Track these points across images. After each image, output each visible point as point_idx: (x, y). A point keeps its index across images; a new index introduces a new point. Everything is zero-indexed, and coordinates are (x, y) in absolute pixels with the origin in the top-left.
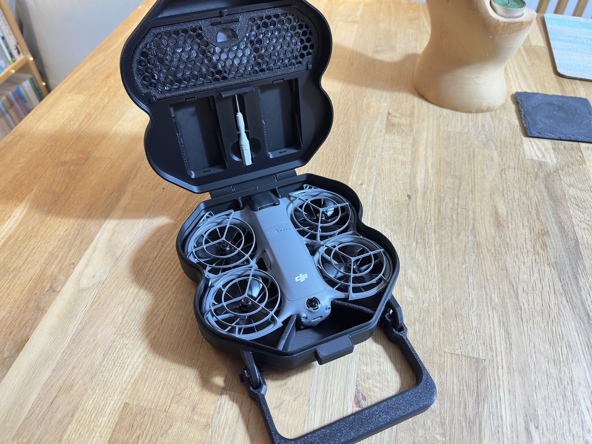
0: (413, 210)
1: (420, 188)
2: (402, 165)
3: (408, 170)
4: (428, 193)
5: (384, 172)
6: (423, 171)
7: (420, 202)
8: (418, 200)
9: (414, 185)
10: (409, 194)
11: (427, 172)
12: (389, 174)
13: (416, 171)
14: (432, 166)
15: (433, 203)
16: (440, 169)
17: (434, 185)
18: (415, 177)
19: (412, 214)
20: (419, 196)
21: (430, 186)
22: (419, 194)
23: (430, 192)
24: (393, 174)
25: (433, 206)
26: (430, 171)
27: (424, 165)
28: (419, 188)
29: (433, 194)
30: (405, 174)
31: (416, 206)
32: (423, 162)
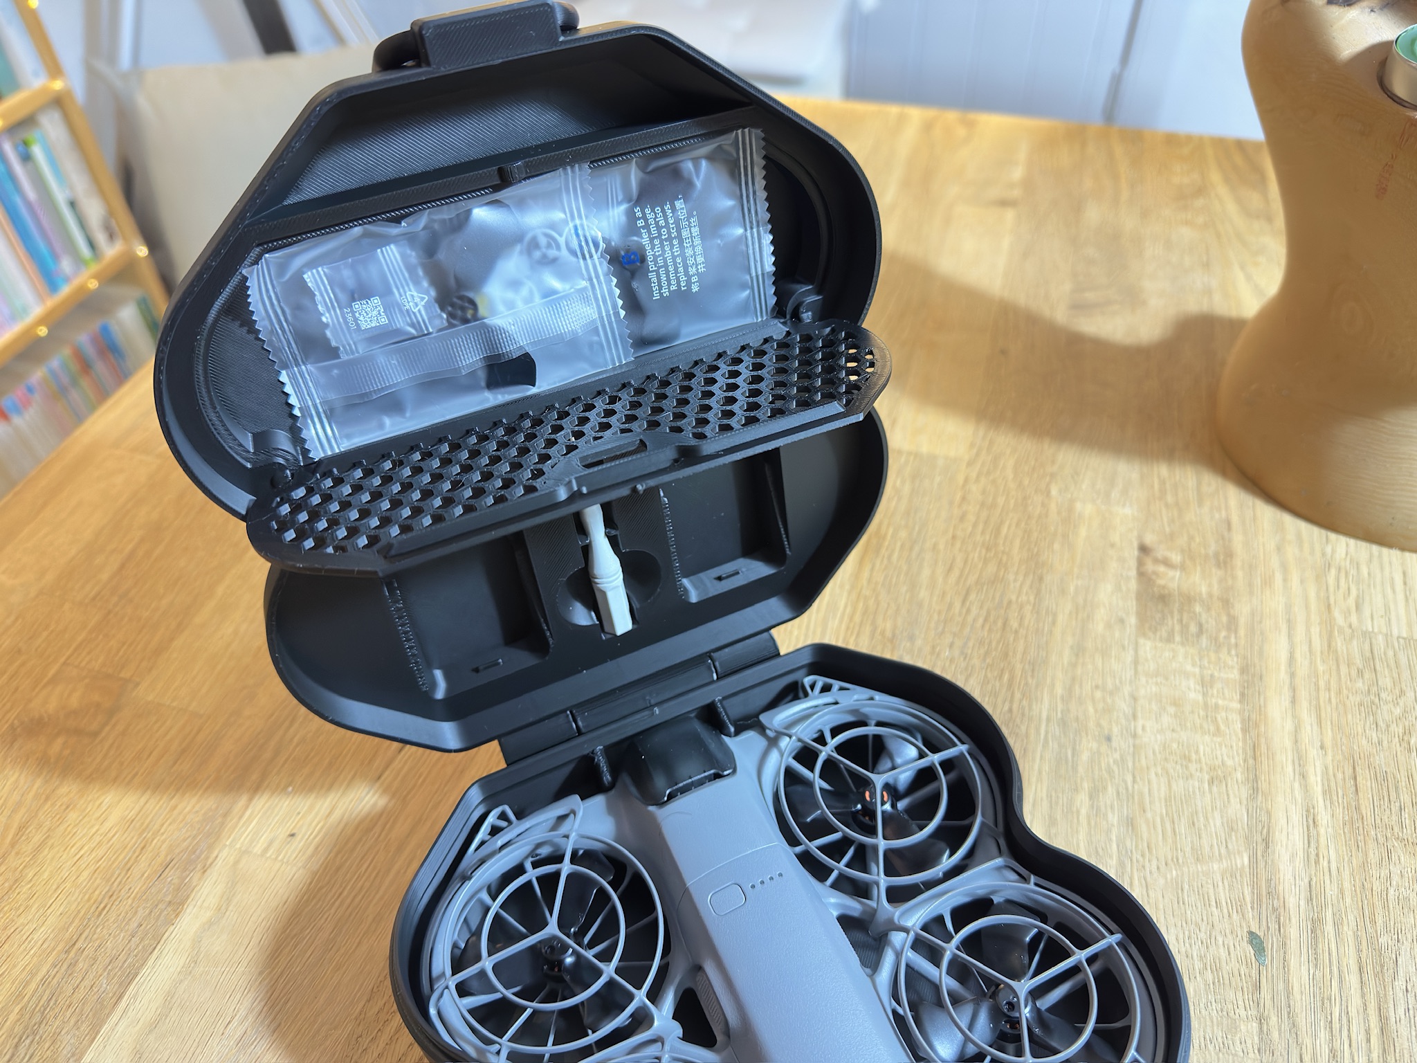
0: (1279, 1015)
1: (1294, 899)
2: (1211, 782)
3: (1237, 809)
4: (1329, 928)
5: (1149, 815)
6: (1296, 816)
7: (1300, 973)
8: (1293, 963)
9: (1269, 881)
10: (1254, 929)
11: (1311, 821)
12: (1168, 826)
13: (1269, 813)
14: (1327, 792)
15: (1353, 979)
16: (1358, 808)
17: (1347, 885)
18: (1267, 842)
19: (1275, 1035)
20: (1293, 945)
21: (1331, 891)
22: (1293, 932)
23: (1337, 925)
24: (1182, 828)
25: (1355, 1002)
26: (1324, 817)
27: (1296, 785)
28: (1291, 902)
29: (1348, 932)
30: (1231, 827)
31: (1289, 993)
32: (1290, 769)
